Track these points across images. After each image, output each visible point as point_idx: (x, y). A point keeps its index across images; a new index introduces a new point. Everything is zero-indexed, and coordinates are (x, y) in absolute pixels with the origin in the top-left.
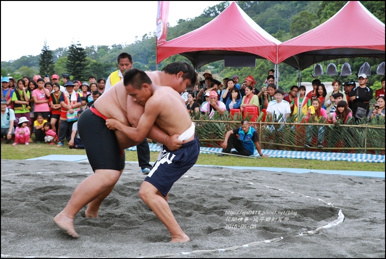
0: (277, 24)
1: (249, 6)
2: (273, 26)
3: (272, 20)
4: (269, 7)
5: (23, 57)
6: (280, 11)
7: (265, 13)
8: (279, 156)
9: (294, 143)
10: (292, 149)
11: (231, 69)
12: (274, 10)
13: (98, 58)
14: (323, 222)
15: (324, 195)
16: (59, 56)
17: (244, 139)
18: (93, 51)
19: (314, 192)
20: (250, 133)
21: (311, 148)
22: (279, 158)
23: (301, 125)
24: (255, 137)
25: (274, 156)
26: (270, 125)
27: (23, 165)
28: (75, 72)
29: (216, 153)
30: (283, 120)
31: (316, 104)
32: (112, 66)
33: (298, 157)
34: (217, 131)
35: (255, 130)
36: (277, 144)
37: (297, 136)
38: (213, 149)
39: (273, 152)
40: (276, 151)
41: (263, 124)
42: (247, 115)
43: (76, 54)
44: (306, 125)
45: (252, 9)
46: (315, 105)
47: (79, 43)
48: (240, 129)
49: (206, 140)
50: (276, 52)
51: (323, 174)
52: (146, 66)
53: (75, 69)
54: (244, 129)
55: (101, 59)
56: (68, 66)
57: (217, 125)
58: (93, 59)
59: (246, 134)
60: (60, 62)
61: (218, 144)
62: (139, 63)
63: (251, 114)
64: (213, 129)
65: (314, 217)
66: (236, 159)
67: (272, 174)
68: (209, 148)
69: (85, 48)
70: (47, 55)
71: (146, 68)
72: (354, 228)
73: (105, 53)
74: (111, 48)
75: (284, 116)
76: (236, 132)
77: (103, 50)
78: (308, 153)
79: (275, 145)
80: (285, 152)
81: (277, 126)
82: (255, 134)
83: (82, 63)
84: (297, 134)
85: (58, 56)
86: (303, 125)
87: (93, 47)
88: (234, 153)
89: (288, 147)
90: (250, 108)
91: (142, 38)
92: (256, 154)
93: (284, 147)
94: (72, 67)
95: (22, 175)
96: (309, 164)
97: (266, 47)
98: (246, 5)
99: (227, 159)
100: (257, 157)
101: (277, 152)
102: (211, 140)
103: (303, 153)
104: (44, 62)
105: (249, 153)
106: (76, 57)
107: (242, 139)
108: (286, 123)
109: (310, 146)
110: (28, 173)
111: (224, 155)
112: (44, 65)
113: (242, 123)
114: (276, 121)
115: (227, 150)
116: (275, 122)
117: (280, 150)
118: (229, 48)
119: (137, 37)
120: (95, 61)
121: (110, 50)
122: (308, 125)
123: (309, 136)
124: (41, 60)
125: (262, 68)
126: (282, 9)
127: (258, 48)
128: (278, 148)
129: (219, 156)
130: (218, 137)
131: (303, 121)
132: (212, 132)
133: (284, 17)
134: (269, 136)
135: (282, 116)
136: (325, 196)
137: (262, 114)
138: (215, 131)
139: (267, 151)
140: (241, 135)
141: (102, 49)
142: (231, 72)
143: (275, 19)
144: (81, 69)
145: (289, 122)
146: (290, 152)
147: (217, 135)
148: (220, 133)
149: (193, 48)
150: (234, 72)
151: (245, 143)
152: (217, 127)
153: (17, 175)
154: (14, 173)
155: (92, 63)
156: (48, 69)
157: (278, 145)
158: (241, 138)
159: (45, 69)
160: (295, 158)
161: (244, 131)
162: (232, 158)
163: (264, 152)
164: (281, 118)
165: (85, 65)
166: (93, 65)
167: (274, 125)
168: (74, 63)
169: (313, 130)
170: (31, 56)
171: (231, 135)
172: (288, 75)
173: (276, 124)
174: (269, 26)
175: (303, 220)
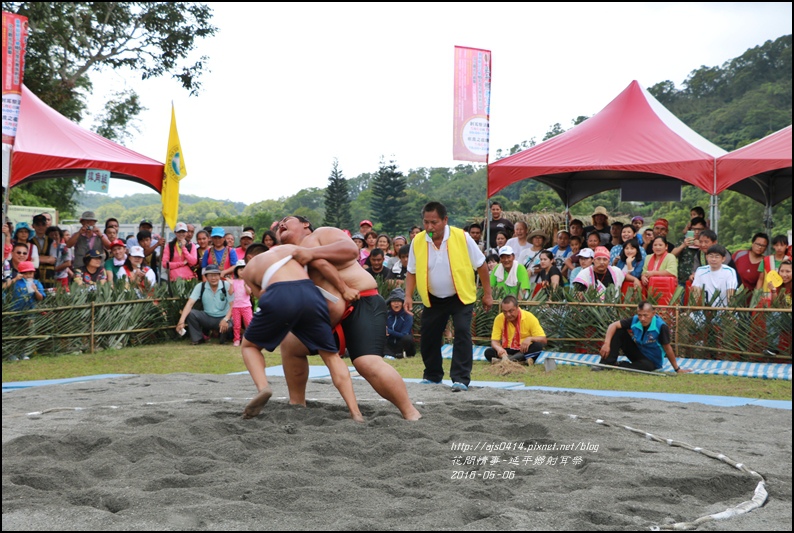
0: (766, 119)
1: (711, 89)
2: (757, 123)
3: (757, 114)
4: (750, 88)
5: (302, 191)
6: (772, 96)
7: (742, 101)
8: (712, 371)
9: (744, 346)
10: (741, 358)
11: (674, 206)
12: (760, 94)
13: (431, 190)
14: (718, 505)
15: (752, 451)
16: (363, 187)
17: (642, 339)
18: (422, 178)
19: (735, 444)
20: (653, 327)
21: (778, 356)
22: (710, 374)
23: (757, 312)
24: (663, 335)
25: (702, 372)
26: (696, 312)
27: (211, 384)
28: (386, 216)
29: (589, 365)
30: (721, 301)
31: (788, 271)
32: (453, 203)
33: (750, 374)
34: (595, 323)
35: (663, 322)
36: (711, 348)
37: (749, 334)
38: (586, 356)
39: (701, 365)
40: (707, 363)
41: (683, 310)
42: (653, 291)
43: (387, 184)
44: (766, 312)
45: (717, 94)
46: (785, 274)
47: (392, 165)
48: (634, 320)
49: (575, 339)
50: (713, 172)
51: (772, 409)
52: (515, 203)
53: (385, 211)
54: (643, 318)
55: (436, 191)
56: (375, 206)
57: (595, 311)
58: (421, 191)
59: (646, 328)
60: (363, 198)
61: (594, 348)
62: (503, 197)
63: (658, 290)
64: (587, 319)
65: (708, 494)
66: (624, 376)
67: (669, 407)
68: (578, 355)
69: (406, 174)
70: (338, 188)
71: (515, 206)
72: (778, 520)
73: (443, 182)
74: (454, 172)
75: (723, 294)
76: (627, 325)
77: (440, 175)
78: (772, 367)
79: (707, 351)
80: (725, 364)
81: (710, 314)
82: (664, 330)
83: (398, 199)
84: (750, 330)
85: (361, 189)
86: (760, 312)
87: (422, 171)
88: (623, 364)
89: (733, 354)
90: (661, 278)
91: (509, 152)
92: (668, 367)
93: (724, 354)
94: (381, 206)
95: (195, 402)
96: (766, 389)
97: (692, 162)
98: (704, 86)
99: (606, 376)
100: (669, 374)
101: (710, 365)
102: (583, 339)
103: (762, 366)
104: (333, 200)
105: (654, 365)
106: (387, 189)
107: (639, 339)
108: (727, 308)
109: (777, 353)
110: (207, 399)
111: (602, 369)
112: (333, 205)
113: (641, 306)
114: (709, 304)
115: (609, 360)
116: (706, 305)
117: (715, 359)
118: (622, 167)
119: (500, 150)
120: (423, 195)
121: (452, 176)
122: (770, 312)
123: (773, 333)
124: (328, 195)
125: (734, 204)
126: (775, 93)
127: (678, 164)
128: (713, 356)
129: (593, 370)
130: (596, 334)
131: (761, 305)
132: (584, 325)
133: (781, 106)
134: (696, 333)
135: (718, 295)
136: (753, 454)
137: (680, 289)
138: (590, 323)
139: (689, 362)
140: (636, 332)
141: (437, 174)
142: (673, 213)
143: (763, 111)
144: (396, 211)
145: (734, 306)
146: (735, 364)
147: (596, 330)
148: (601, 327)
149: (554, 168)
150: (679, 212)
151: (645, 346)
152: (594, 316)
153: (188, 402)
154: (187, 397)
155: (418, 200)
156: (340, 212)
157: (711, 351)
158: (636, 338)
159: (335, 211)
160: (744, 376)
161: (642, 322)
162: (618, 374)
163: (683, 364)
164: (718, 299)
165: (403, 203)
166: (420, 203)
167: (705, 311)
168: (384, 201)
169: (782, 321)
170: (315, 189)
171: (618, 330)
172: (785, 216)
173: (709, 310)
174: (750, 124)
175: (679, 502)
